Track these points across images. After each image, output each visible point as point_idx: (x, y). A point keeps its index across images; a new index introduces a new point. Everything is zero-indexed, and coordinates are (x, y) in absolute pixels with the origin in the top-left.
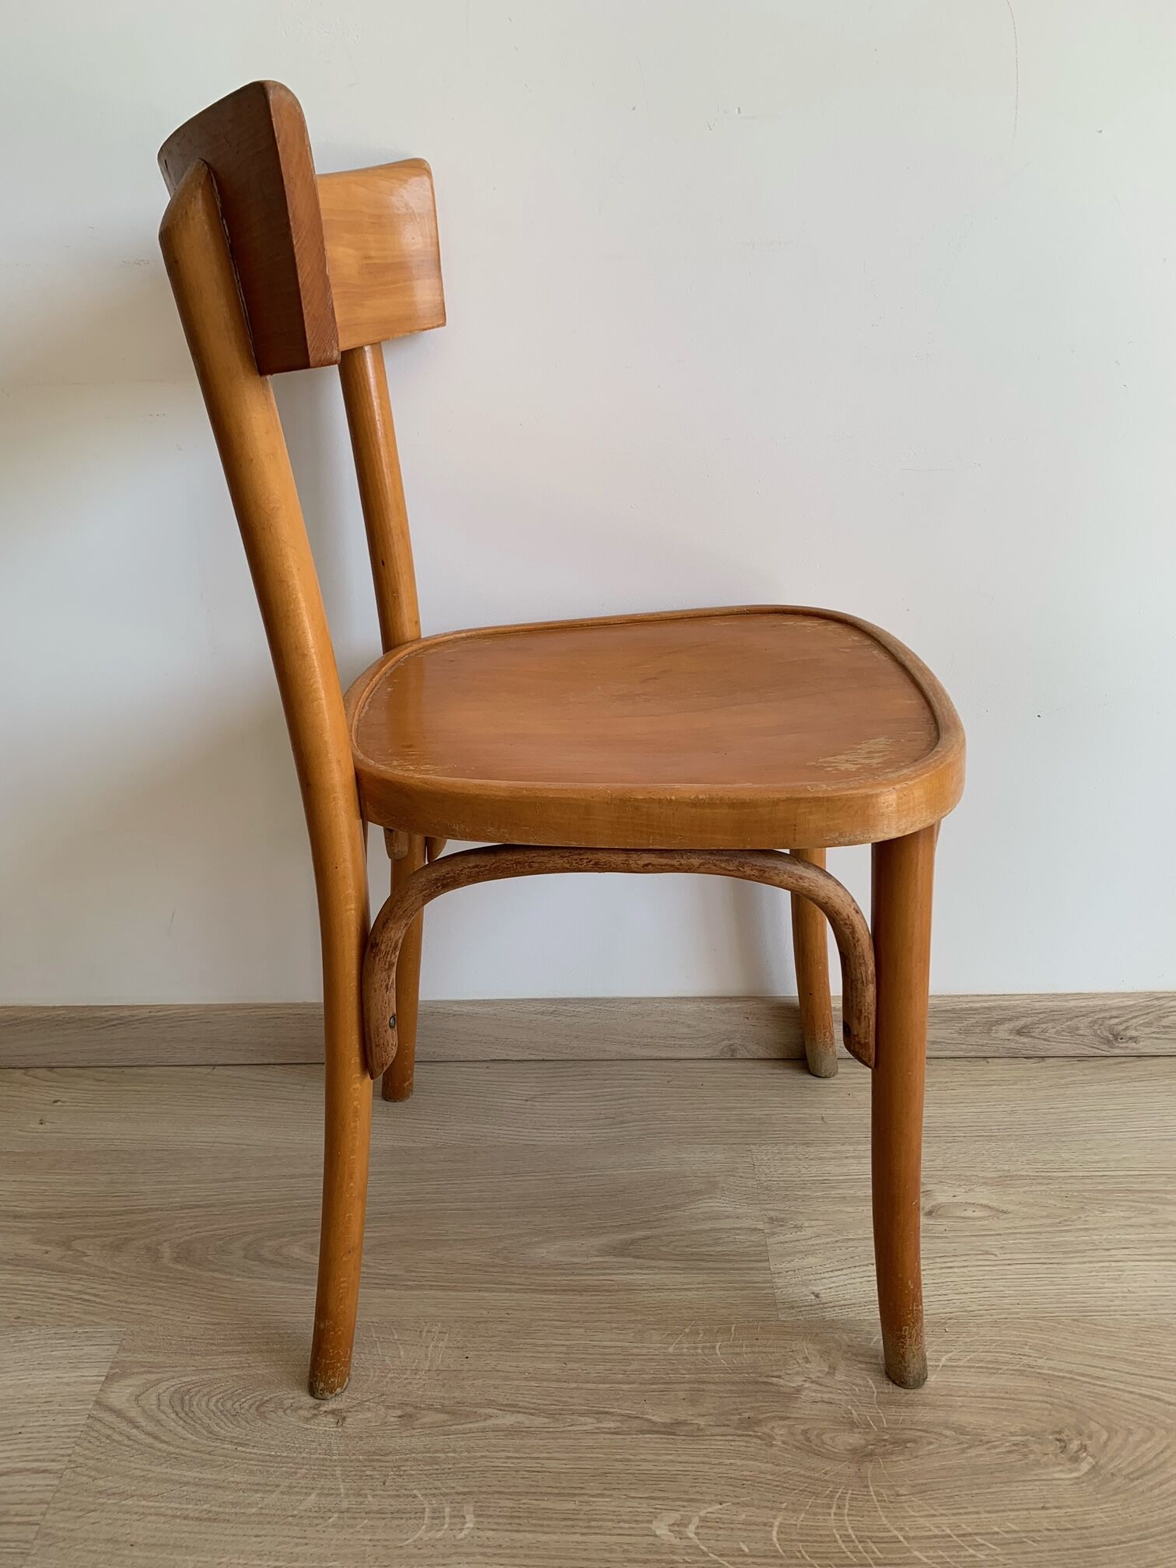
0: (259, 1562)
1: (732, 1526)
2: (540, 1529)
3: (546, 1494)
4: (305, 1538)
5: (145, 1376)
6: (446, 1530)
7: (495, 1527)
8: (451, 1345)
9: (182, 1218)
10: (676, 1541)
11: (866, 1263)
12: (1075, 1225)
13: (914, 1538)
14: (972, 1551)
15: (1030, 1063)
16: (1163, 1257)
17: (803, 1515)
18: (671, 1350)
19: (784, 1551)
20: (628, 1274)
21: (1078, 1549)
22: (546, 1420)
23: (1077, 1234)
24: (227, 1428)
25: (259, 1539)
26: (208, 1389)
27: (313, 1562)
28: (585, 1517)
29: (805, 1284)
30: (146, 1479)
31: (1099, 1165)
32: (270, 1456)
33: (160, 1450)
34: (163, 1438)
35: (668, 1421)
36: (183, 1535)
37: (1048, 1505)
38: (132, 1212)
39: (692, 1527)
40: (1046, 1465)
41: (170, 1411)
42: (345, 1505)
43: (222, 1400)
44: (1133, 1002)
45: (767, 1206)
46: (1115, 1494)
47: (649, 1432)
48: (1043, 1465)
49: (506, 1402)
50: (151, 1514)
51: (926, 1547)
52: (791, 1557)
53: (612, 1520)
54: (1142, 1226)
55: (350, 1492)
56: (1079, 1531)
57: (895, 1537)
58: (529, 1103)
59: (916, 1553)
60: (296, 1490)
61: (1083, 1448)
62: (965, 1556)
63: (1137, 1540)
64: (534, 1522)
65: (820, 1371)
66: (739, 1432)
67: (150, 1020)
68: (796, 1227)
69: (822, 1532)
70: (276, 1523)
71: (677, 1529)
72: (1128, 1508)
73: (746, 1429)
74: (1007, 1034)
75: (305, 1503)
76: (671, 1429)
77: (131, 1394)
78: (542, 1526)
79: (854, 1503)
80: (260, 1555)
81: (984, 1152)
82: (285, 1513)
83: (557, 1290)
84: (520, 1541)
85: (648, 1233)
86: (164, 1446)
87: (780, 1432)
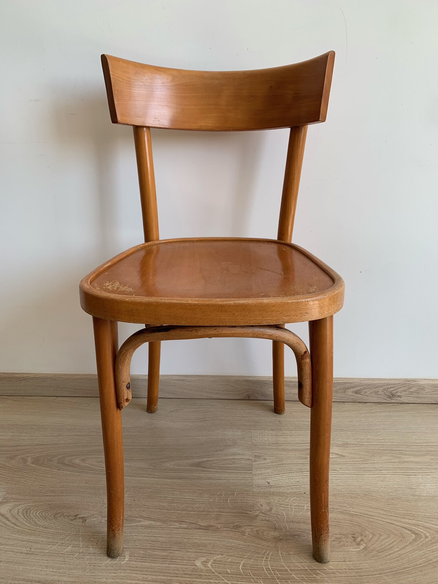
0: (46, 570)
1: (225, 563)
3: (157, 549)
4: (65, 562)
5: (14, 503)
6: (117, 561)
7: (136, 560)
8: (129, 496)
9: (37, 448)
10: (203, 568)
11: (288, 472)
12: (369, 461)
13: (293, 570)
14: (314, 576)
15: (360, 405)
16: (402, 474)
17: (252, 560)
18: (211, 500)
19: (243, 573)
20: (199, 473)
21: (356, 576)
22: (160, 523)
23: (370, 465)
24: (42, 522)
25: (48, 561)
26: (37, 508)
27: (66, 570)
28: (170, 558)
29: (264, 479)
30: (9, 539)
31: (381, 441)
32: (56, 532)
33: (16, 529)
34: (18, 525)
35: (206, 525)
36: (20, 559)
37: (346, 560)
38: (19, 446)
39: (210, 563)
40: (347, 546)
41: (22, 515)
42: (81, 551)
43: (41, 512)
44: (399, 382)
45: (254, 451)
46: (373, 557)
47: (199, 529)
48: (346, 546)
49: (147, 516)
50: (9, 551)
51: (297, 574)
52: (246, 575)
53: (181, 560)
54: (395, 462)
55: (84, 546)
56: (356, 570)
57: (286, 569)
58: (171, 413)
59: (294, 576)
60: (64, 544)
61: (362, 540)
62: (312, 577)
63: (379, 574)
64: (151, 559)
65: (266, 510)
66: (232, 530)
67: (34, 378)
68: (264, 459)
69: (259, 567)
70: (55, 556)
71: (204, 563)
72: (377, 562)
73: (235, 529)
74: (352, 393)
75: (67, 549)
76: (207, 528)
77: (8, 509)
79: (272, 557)
80: (47, 567)
81: (339, 435)
82: (58, 553)
83: (172, 478)
84: (145, 565)
85: (209, 459)
86: (18, 528)
87: (248, 530)
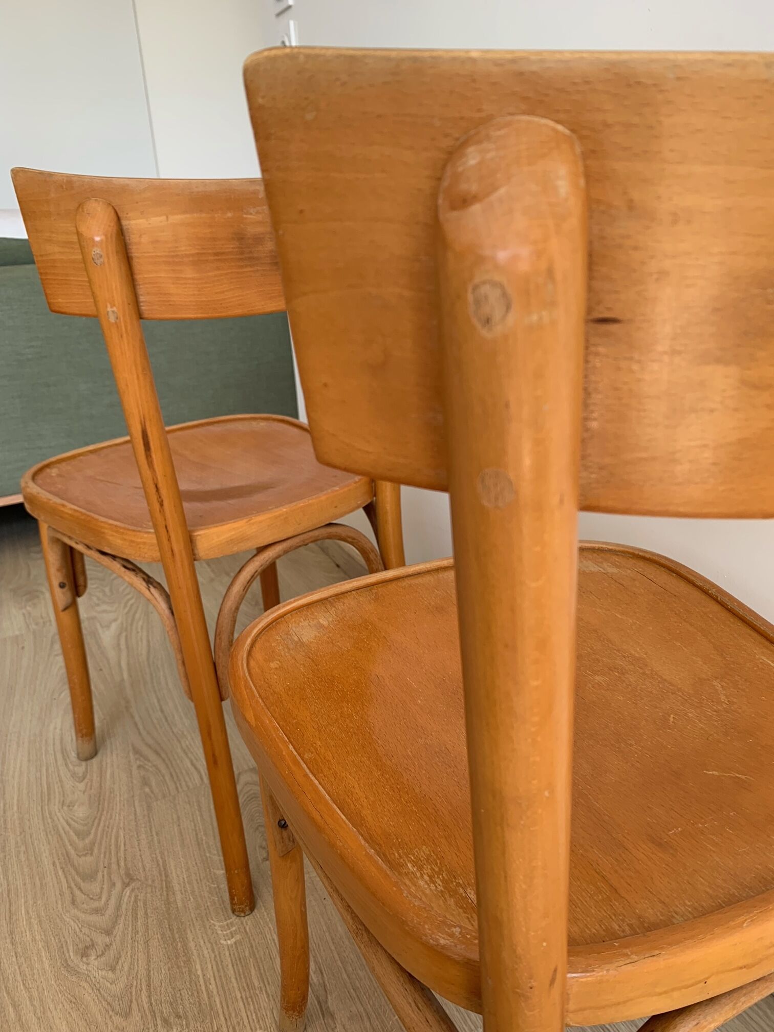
2: (237, 975)
78: (240, 975)
